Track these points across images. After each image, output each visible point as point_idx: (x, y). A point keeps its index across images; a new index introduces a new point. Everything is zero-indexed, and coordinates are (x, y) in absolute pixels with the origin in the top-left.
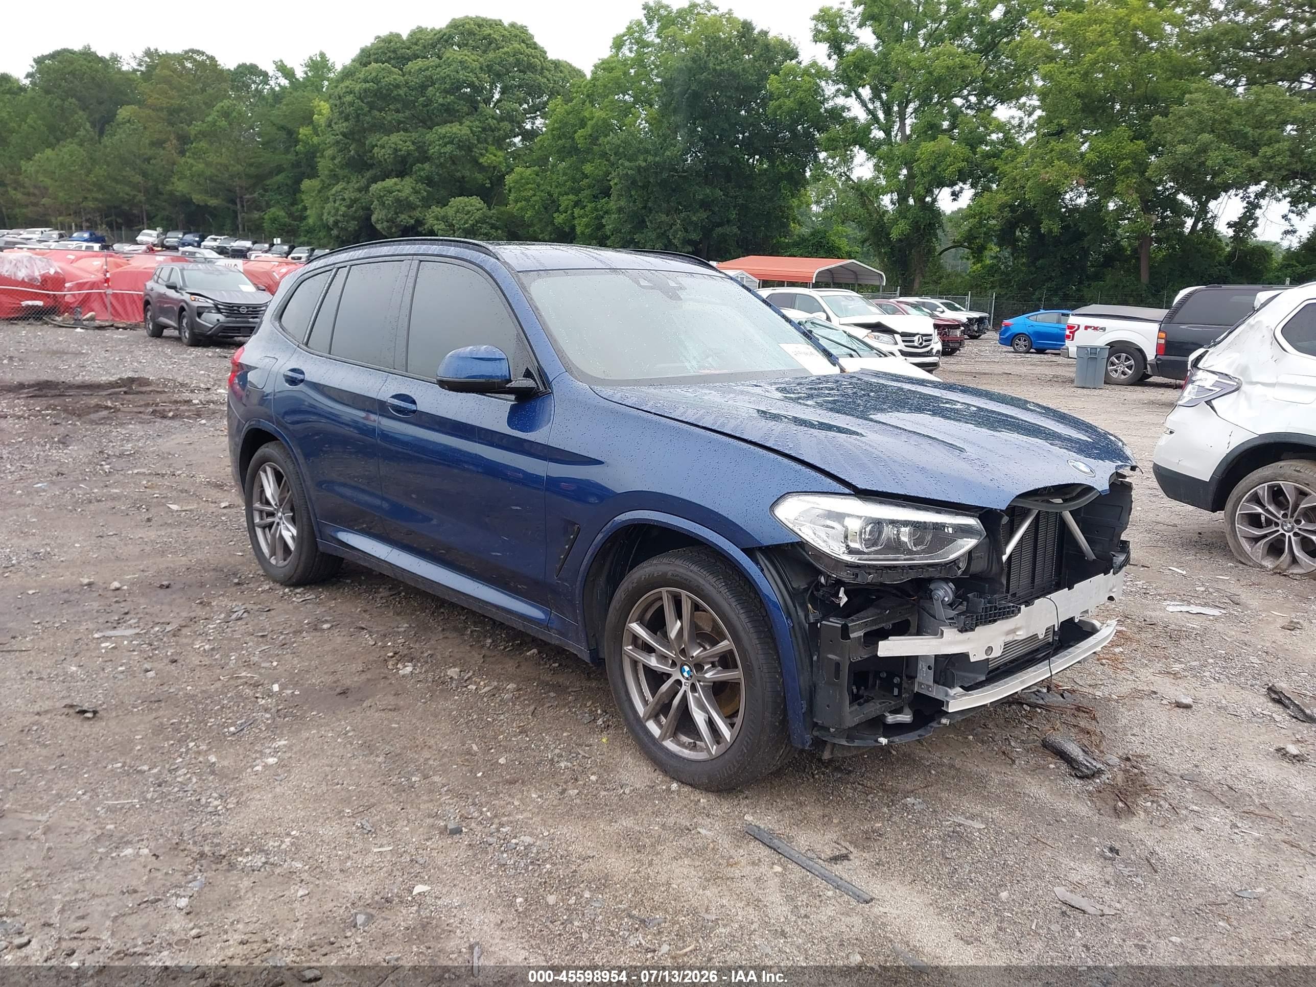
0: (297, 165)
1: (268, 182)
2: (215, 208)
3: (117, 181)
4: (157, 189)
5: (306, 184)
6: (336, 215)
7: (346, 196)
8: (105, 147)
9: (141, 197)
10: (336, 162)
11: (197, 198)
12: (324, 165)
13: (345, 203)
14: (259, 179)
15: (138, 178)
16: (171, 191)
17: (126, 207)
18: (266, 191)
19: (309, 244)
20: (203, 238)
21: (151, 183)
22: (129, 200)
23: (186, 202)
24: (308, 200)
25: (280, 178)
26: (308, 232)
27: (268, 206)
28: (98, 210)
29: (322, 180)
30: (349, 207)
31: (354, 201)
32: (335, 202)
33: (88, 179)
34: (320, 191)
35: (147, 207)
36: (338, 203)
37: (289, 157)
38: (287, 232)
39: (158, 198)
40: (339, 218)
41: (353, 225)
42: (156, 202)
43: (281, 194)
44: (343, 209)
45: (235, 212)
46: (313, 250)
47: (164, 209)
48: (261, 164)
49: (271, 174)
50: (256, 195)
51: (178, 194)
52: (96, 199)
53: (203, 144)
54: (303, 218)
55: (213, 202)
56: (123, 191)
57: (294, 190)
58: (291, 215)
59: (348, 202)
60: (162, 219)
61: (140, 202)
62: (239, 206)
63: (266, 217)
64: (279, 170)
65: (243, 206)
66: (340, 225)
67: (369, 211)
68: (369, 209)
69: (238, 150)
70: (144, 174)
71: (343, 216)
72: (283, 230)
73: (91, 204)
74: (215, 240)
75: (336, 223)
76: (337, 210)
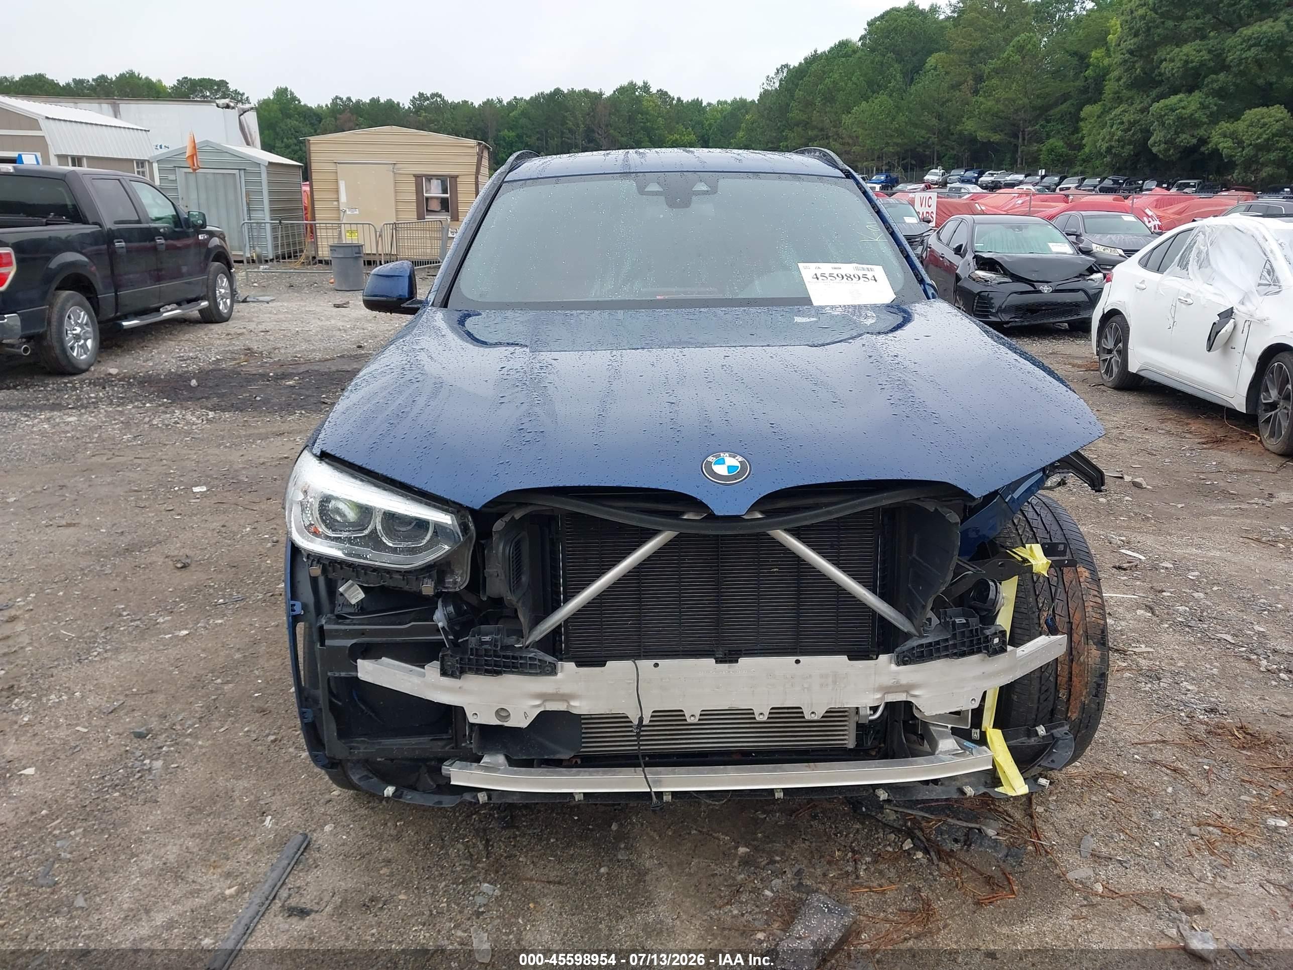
0: (1085, 90)
1: (1051, 112)
2: (997, 144)
3: (915, 125)
4: (949, 130)
5: (1087, 109)
6: (1110, 140)
7: (1125, 119)
8: (911, 95)
9: (934, 139)
10: (1121, 83)
11: (981, 135)
12: (1110, 87)
13: (1122, 127)
14: (1042, 111)
15: (934, 121)
16: (961, 131)
17: (920, 149)
18: (1048, 121)
19: (1082, 173)
20: (981, 174)
21: (944, 125)
22: (923, 143)
23: (973, 140)
24: (1085, 127)
25: (1064, 107)
26: (1084, 161)
27: (1048, 137)
28: (897, 153)
29: (1104, 105)
30: (1126, 131)
31: (1132, 124)
32: (1112, 127)
33: (892, 126)
34: (1099, 117)
35: (937, 148)
36: (1115, 127)
37: (1077, 83)
38: (1063, 162)
39: (948, 139)
40: (1113, 143)
41: (1128, 150)
42: (946, 142)
43: (1063, 123)
44: (1119, 133)
45: (1016, 146)
46: (1084, 179)
47: (953, 149)
48: (1048, 94)
49: (1056, 104)
50: (1037, 127)
51: (966, 133)
52: (897, 144)
53: (995, 82)
54: (1081, 147)
55: (996, 138)
56: (920, 134)
57: (1075, 119)
58: (1071, 146)
59: (1126, 126)
60: (950, 158)
61: (933, 144)
62: (1020, 140)
63: (1044, 149)
64: (1065, 97)
65: (1024, 139)
66: (1113, 151)
67: (1147, 133)
68: (1148, 131)
69: (1026, 83)
70: (939, 117)
71: (1118, 141)
72: (1058, 160)
73: (891, 149)
74: (992, 175)
75: (1109, 150)
76: (1113, 135)
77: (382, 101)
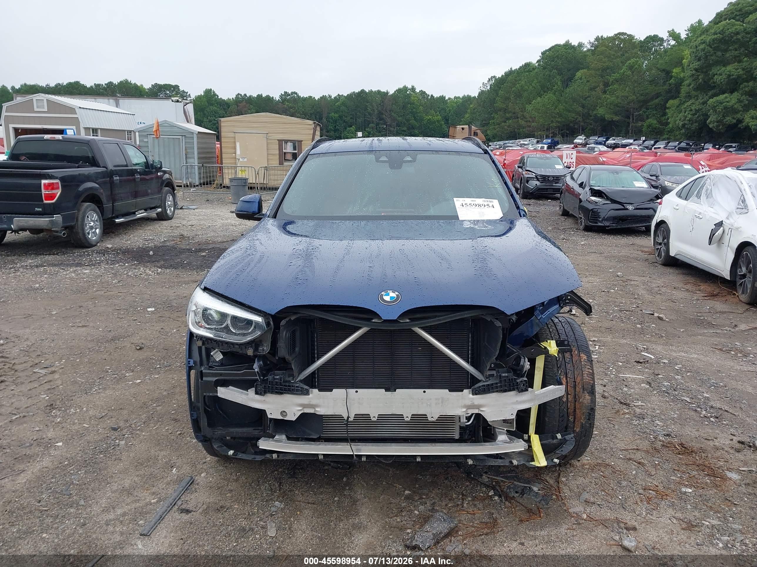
0: (669, 91)
1: (650, 104)
2: (617, 122)
3: (569, 111)
4: (589, 114)
5: (671, 102)
6: (684, 120)
7: (693, 108)
8: (566, 93)
9: (580, 119)
10: (691, 87)
11: (608, 117)
12: (684, 90)
13: (691, 113)
14: (644, 103)
15: (580, 109)
16: (596, 114)
17: (571, 125)
18: (647, 109)
19: (668, 139)
20: (607, 139)
21: (586, 111)
22: (574, 121)
23: (603, 119)
24: (669, 112)
25: (657, 101)
26: (669, 132)
27: (648, 118)
28: (559, 127)
29: (680, 100)
30: (693, 115)
31: (697, 111)
32: (685, 112)
33: (555, 111)
34: (678, 107)
35: (582, 124)
36: (687, 113)
37: (665, 87)
38: (656, 133)
39: (589, 119)
40: (686, 122)
41: (695, 126)
42: (588, 121)
43: (656, 110)
44: (690, 116)
45: (629, 123)
46: (669, 142)
47: (591, 125)
48: (647, 93)
49: (652, 99)
50: (641, 112)
51: (599, 115)
52: (558, 122)
53: (616, 86)
54: (667, 124)
55: (616, 118)
56: (572, 116)
57: (663, 109)
58: (660, 123)
59: (694, 112)
60: (589, 130)
61: (579, 121)
62: (631, 120)
63: (645, 125)
64: (658, 95)
65: (633, 119)
66: (686, 126)
67: (706, 116)
68: (707, 115)
69: (634, 87)
70: (583, 106)
71: (689, 121)
72: (654, 131)
73: (554, 124)
74: (614, 139)
75: (684, 126)
76: (686, 117)
77: (264, 96)
